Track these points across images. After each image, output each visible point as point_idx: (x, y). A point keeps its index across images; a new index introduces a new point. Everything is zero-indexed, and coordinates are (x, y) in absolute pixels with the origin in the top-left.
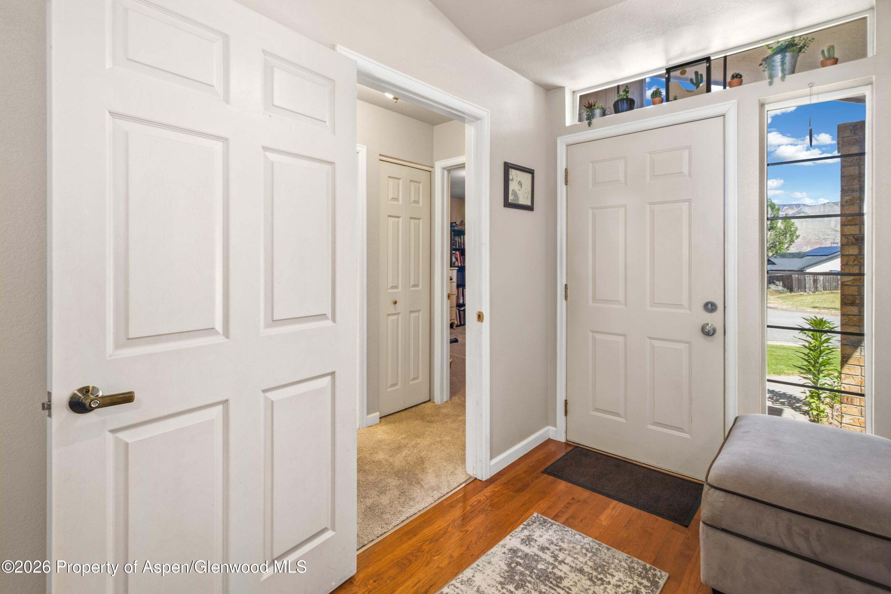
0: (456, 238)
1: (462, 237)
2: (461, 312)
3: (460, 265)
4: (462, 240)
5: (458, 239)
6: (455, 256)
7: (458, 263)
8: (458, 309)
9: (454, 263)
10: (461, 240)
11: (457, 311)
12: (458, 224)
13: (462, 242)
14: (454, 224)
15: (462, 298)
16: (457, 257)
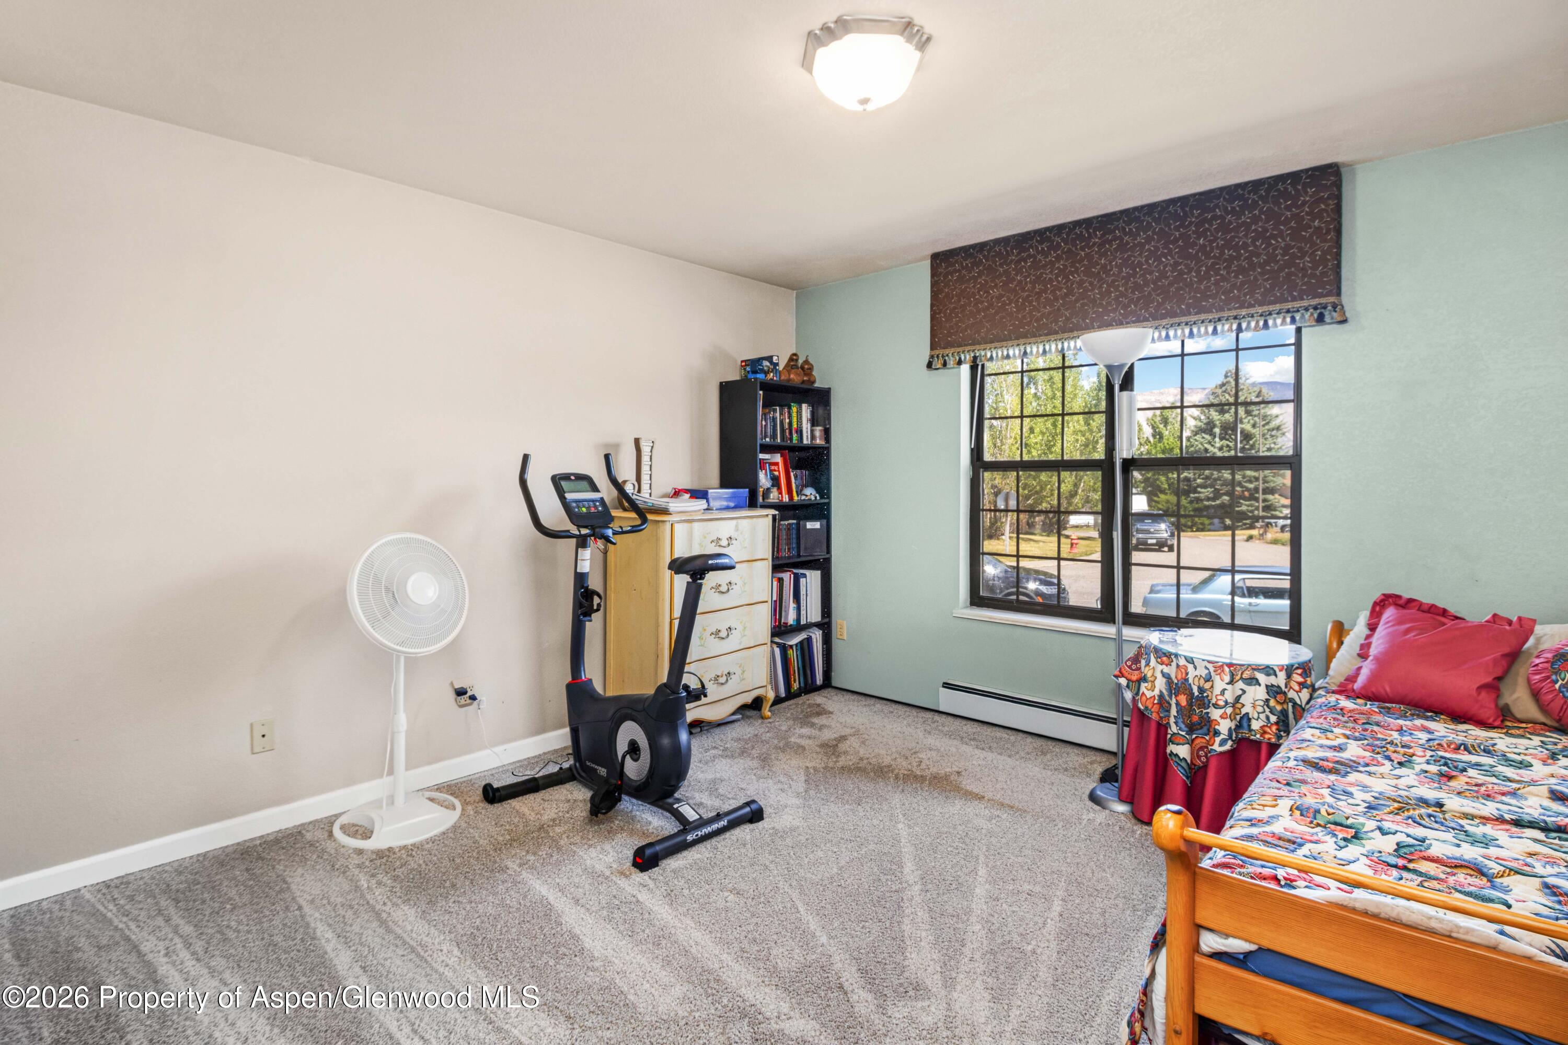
0: (775, 411)
1: (794, 409)
2: (790, 652)
3: (786, 498)
4: (795, 420)
5: (781, 414)
6: (771, 471)
7: (781, 493)
8: (778, 645)
9: (767, 493)
10: (790, 416)
11: (777, 651)
12: (777, 364)
13: (795, 425)
14: (766, 363)
15: (792, 605)
16: (776, 473)
